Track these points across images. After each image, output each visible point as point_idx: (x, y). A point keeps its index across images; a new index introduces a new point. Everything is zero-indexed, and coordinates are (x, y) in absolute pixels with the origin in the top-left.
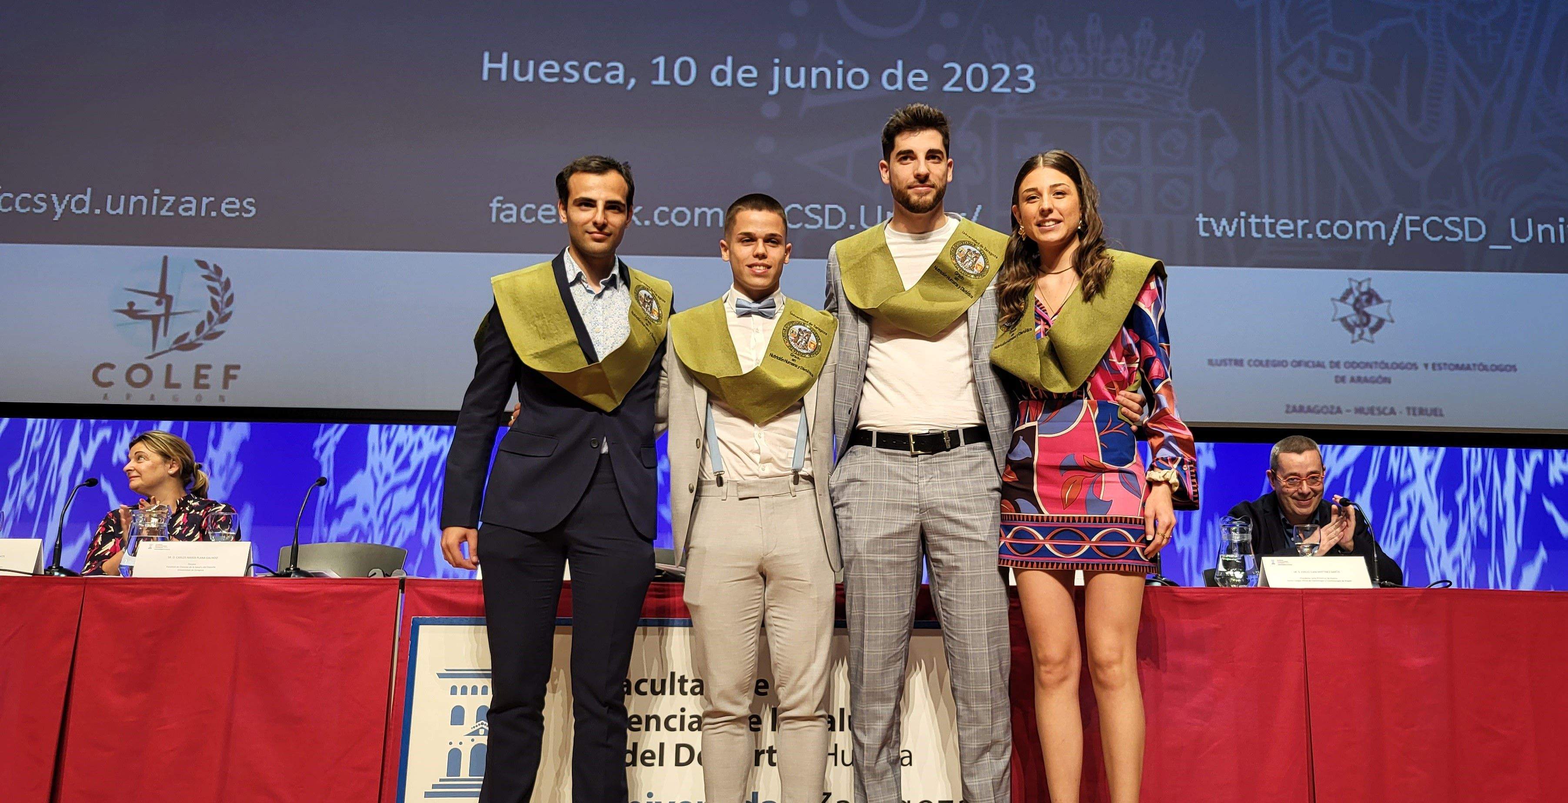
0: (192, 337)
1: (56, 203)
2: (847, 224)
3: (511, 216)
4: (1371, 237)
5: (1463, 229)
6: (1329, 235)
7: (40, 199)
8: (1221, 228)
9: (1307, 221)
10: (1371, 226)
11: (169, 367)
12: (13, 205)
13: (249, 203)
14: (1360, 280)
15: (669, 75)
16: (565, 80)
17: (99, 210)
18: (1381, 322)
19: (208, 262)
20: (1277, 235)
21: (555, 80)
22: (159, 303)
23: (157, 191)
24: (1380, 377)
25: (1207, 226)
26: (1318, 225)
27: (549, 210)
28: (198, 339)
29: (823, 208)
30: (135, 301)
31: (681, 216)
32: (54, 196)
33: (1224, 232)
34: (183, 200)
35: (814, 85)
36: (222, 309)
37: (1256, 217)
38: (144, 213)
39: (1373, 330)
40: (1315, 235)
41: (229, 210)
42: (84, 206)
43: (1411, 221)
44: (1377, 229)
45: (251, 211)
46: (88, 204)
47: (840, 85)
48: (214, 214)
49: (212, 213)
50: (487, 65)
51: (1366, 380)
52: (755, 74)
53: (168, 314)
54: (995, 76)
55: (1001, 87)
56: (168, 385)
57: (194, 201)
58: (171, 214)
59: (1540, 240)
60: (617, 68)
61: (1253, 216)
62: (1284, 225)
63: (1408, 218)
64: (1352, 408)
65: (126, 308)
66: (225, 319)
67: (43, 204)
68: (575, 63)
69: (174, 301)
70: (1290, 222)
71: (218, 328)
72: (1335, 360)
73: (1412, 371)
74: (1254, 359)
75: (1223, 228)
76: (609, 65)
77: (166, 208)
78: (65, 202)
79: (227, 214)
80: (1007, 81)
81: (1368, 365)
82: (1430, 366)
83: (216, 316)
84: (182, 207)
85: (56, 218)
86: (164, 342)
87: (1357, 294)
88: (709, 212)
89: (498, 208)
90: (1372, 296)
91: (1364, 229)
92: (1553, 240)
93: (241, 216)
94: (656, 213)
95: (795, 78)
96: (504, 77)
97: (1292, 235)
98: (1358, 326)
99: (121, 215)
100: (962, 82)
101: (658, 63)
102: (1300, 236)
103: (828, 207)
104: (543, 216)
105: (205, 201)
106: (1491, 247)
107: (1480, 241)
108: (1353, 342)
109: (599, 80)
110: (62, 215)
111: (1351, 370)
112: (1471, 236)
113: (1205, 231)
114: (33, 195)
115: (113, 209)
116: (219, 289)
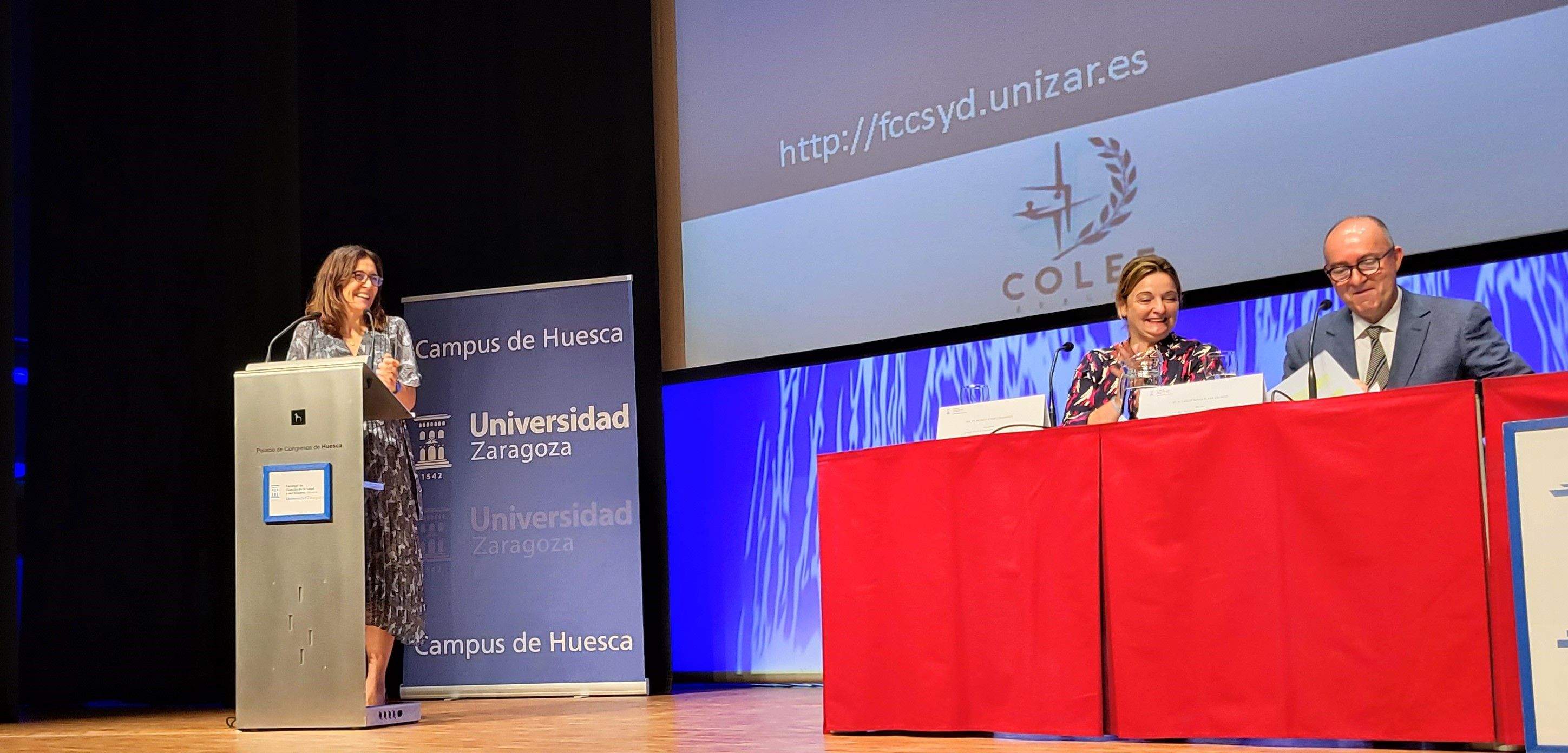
0: (1098, 226)
1: (943, 114)
7: (928, 114)
11: (1078, 265)
12: (904, 129)
13: (1139, 57)
17: (984, 110)
19: (1103, 138)
22: (1057, 196)
23: (1039, 73)
28: (1103, 228)
30: (1033, 200)
32: (939, 107)
34: (1067, 74)
36: (1126, 187)
38: (1029, 100)
41: (1115, 72)
42: (969, 110)
45: (1140, 67)
46: (972, 107)
48: (1101, 81)
49: (1100, 80)
53: (1068, 207)
56: (1080, 285)
57: (1079, 72)
58: (1057, 93)
65: (1025, 209)
66: (1129, 198)
67: (932, 119)
71: (1124, 210)
77: (1050, 89)
78: (951, 111)
79: (1116, 77)
83: (1119, 196)
84: (1067, 83)
85: (945, 131)
86: (1069, 238)
93: (1131, 75)
99: (1007, 110)
110: (949, 125)
114: (921, 112)
115: (998, 104)
116: (1119, 165)
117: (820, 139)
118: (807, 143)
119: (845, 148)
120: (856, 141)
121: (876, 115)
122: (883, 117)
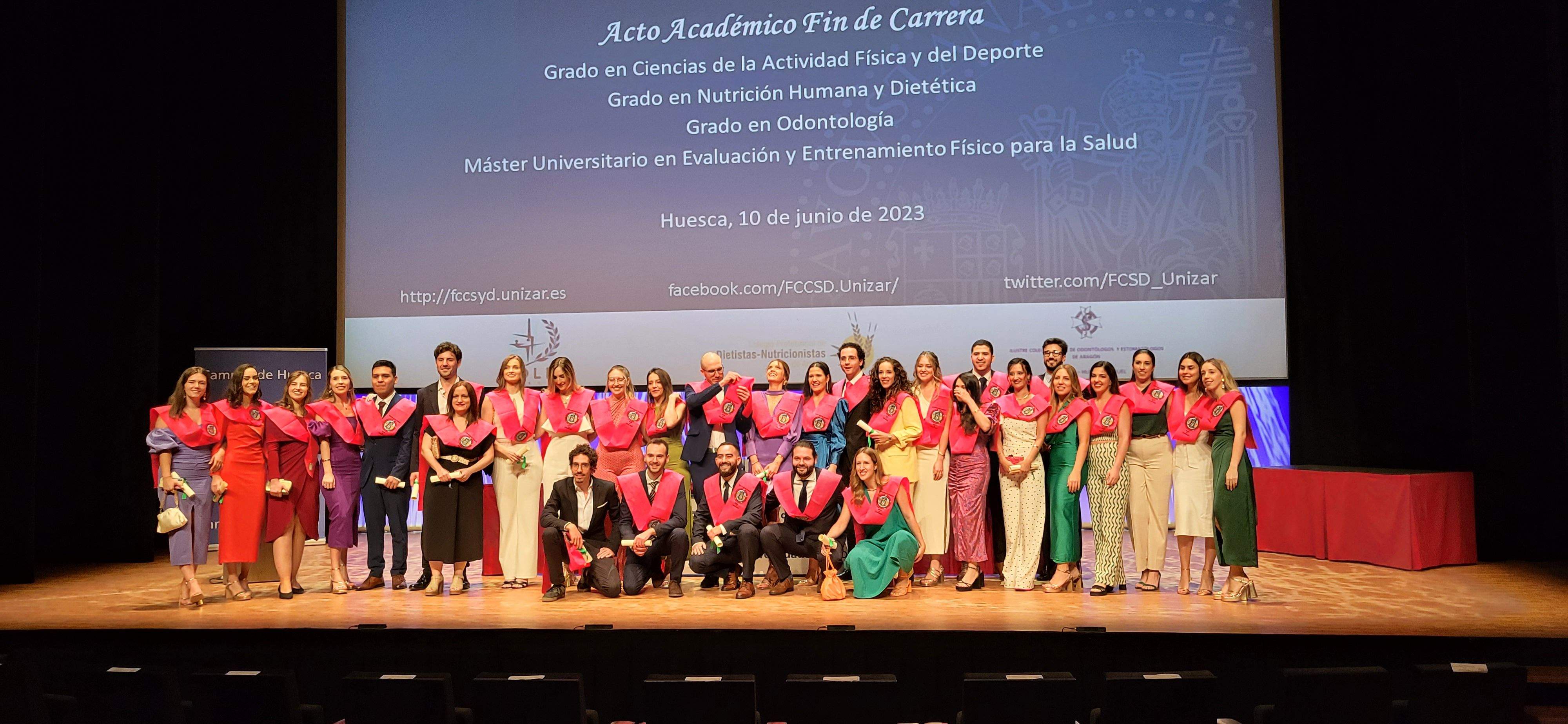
0: (543, 355)
1: (480, 296)
2: (834, 290)
3: (678, 293)
4: (1092, 285)
5: (1138, 279)
6: (1071, 285)
7: (473, 294)
8: (1017, 284)
9: (1059, 279)
10: (1092, 280)
11: (535, 369)
12: (462, 298)
13: (562, 292)
14: (1086, 307)
15: (748, 220)
16: (699, 225)
17: (499, 299)
18: (1096, 327)
19: (548, 320)
20: (1045, 287)
21: (695, 225)
22: (528, 340)
23: (523, 289)
24: (1095, 355)
25: (1010, 283)
26: (1065, 281)
27: (696, 289)
28: (546, 356)
29: (823, 282)
31: (756, 289)
32: (479, 293)
33: (1018, 286)
34: (534, 292)
35: (816, 222)
36: (555, 342)
37: (1034, 278)
38: (518, 299)
39: (1092, 332)
40: (1063, 285)
42: (492, 297)
43: (1112, 276)
44: (1095, 281)
45: (563, 296)
46: (494, 296)
47: (829, 221)
48: (548, 298)
50: (663, 220)
51: (1088, 357)
52: (788, 218)
53: (532, 345)
54: (904, 211)
55: (907, 218)
56: (536, 377)
57: (539, 292)
58: (530, 299)
59: (1178, 284)
60: (723, 218)
61: (1032, 277)
62: (1048, 281)
63: (1110, 275)
64: (1080, 371)
66: (556, 346)
67: (475, 297)
68: (704, 217)
69: (535, 340)
70: (1051, 280)
71: (554, 351)
72: (1073, 347)
73: (1111, 352)
74: (1032, 348)
75: (1018, 284)
76: (719, 217)
77: (527, 296)
78: (484, 296)
79: (553, 298)
80: (910, 215)
81: (1089, 349)
82: (1120, 349)
83: (552, 345)
84: (534, 296)
85: (481, 303)
86: (532, 358)
87: (1084, 314)
88: (770, 287)
89: (672, 289)
90: (1091, 315)
91: (1088, 281)
92: (1184, 283)
93: (559, 298)
94: (745, 288)
95: (807, 219)
96: (671, 226)
97: (1052, 286)
98: (1085, 330)
99: (508, 300)
100: (888, 216)
101: (742, 215)
102: (1056, 286)
103: (825, 282)
104: (693, 292)
105: (544, 292)
106: (1152, 288)
107: (1147, 285)
108: (1082, 338)
109: (715, 225)
110: (483, 301)
111: (1081, 352)
112: (1142, 283)
113: (1009, 285)
114: (470, 293)
115: (505, 298)
116: (553, 332)
117: (421, 294)
118: (415, 294)
119: (434, 301)
120: (439, 299)
121: (449, 290)
122: (453, 291)
